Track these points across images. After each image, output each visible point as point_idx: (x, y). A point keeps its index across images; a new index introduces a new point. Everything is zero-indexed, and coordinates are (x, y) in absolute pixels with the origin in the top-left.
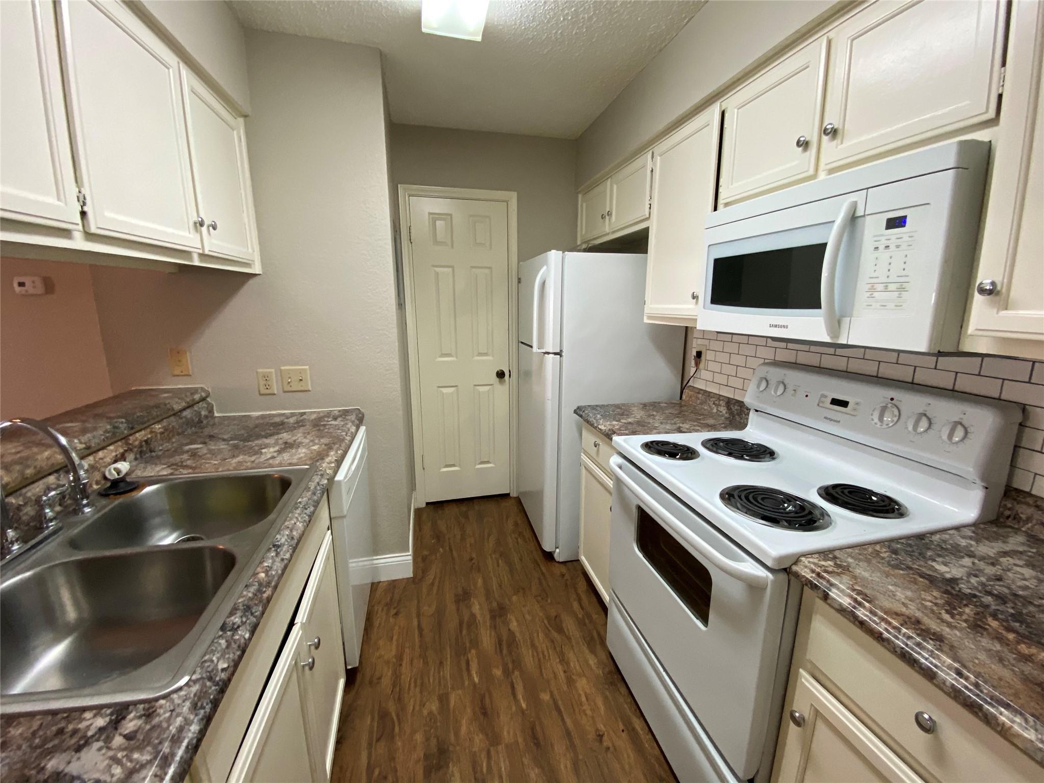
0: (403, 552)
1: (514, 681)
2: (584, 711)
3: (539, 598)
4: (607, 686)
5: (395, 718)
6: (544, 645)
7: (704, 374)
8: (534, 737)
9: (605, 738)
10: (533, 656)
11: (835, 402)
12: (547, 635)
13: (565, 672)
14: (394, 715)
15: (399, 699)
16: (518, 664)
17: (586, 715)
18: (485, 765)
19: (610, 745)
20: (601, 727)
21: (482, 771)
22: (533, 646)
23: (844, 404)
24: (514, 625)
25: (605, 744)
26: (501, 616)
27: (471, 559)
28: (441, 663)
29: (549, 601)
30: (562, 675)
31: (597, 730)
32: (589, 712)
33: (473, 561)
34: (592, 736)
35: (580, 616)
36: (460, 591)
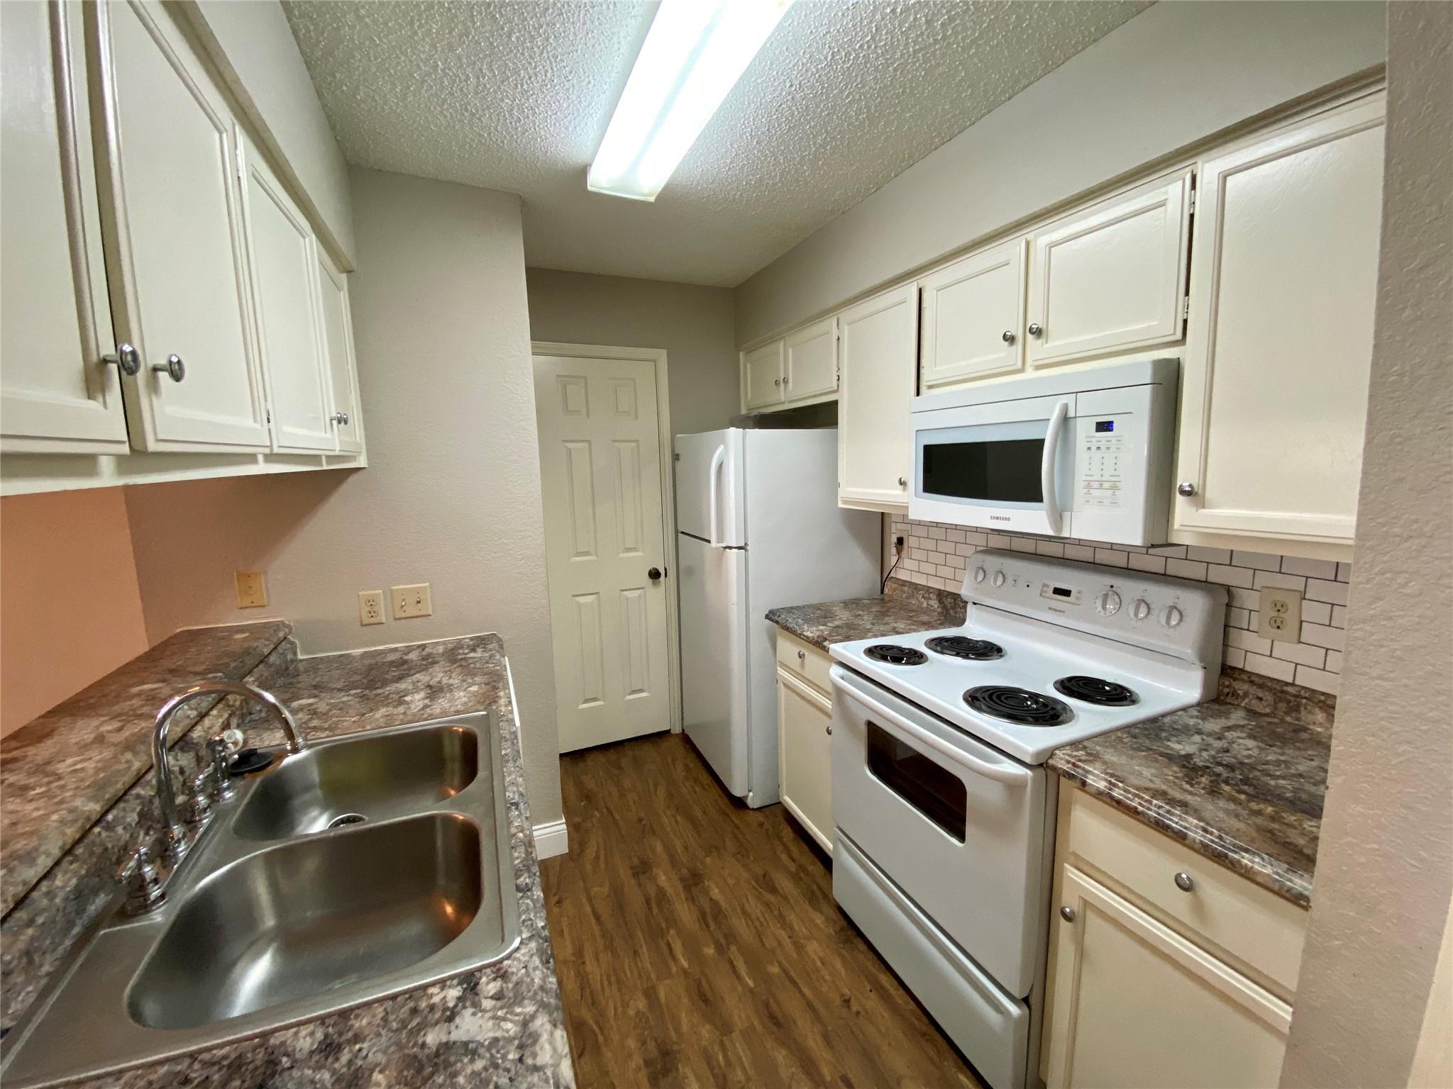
0: (556, 820)
1: (732, 957)
2: (823, 977)
3: (739, 856)
4: (841, 945)
5: (595, 1027)
6: (758, 911)
7: (907, 563)
8: (772, 1017)
9: (853, 1001)
10: (747, 924)
11: (1058, 591)
12: (759, 897)
13: (790, 937)
14: (591, 1022)
15: (593, 1003)
16: (731, 937)
17: (825, 981)
18: (721, 1058)
19: (860, 1009)
20: (846, 991)
21: (719, 1064)
22: (745, 914)
23: (1066, 593)
24: (715, 893)
25: (854, 1009)
26: (696, 885)
27: (640, 820)
28: (636, 952)
29: (752, 858)
30: (787, 942)
31: (843, 995)
32: (828, 978)
33: (643, 823)
34: (838, 1002)
35: (793, 870)
36: (636, 861)
